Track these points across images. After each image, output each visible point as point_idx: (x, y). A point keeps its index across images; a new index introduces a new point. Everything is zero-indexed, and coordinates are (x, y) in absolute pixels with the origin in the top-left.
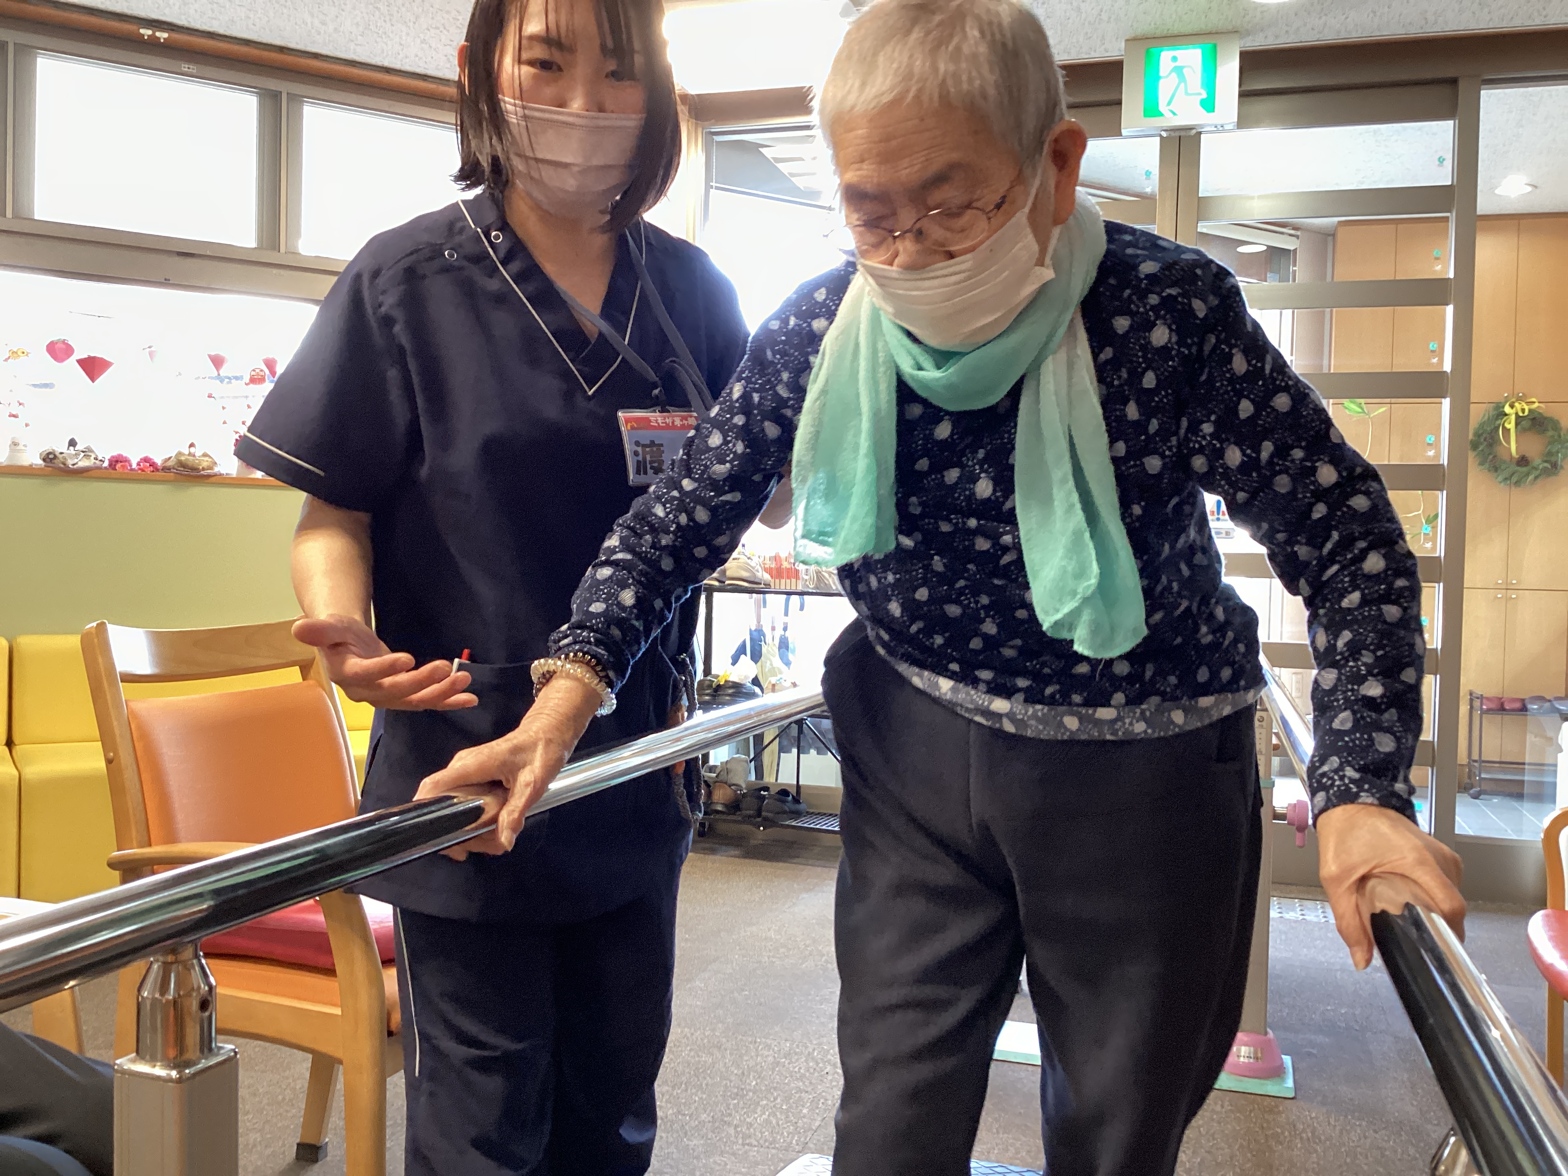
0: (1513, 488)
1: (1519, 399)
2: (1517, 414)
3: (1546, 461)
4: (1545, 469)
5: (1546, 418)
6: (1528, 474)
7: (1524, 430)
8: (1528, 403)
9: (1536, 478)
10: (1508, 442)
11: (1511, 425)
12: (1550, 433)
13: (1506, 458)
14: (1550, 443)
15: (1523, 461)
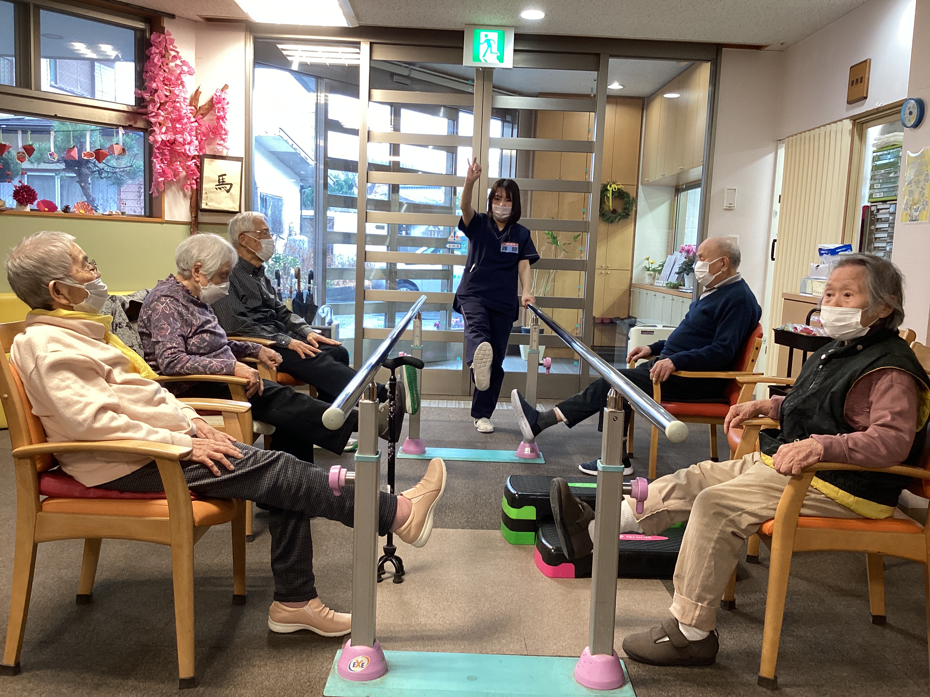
0: (610, 225)
1: (614, 183)
2: (612, 190)
3: (623, 212)
4: (623, 216)
5: (624, 192)
6: (616, 218)
7: (615, 197)
8: (617, 185)
9: (619, 219)
10: (609, 202)
11: (610, 195)
12: (625, 199)
13: (607, 209)
14: (626, 204)
15: (614, 211)
